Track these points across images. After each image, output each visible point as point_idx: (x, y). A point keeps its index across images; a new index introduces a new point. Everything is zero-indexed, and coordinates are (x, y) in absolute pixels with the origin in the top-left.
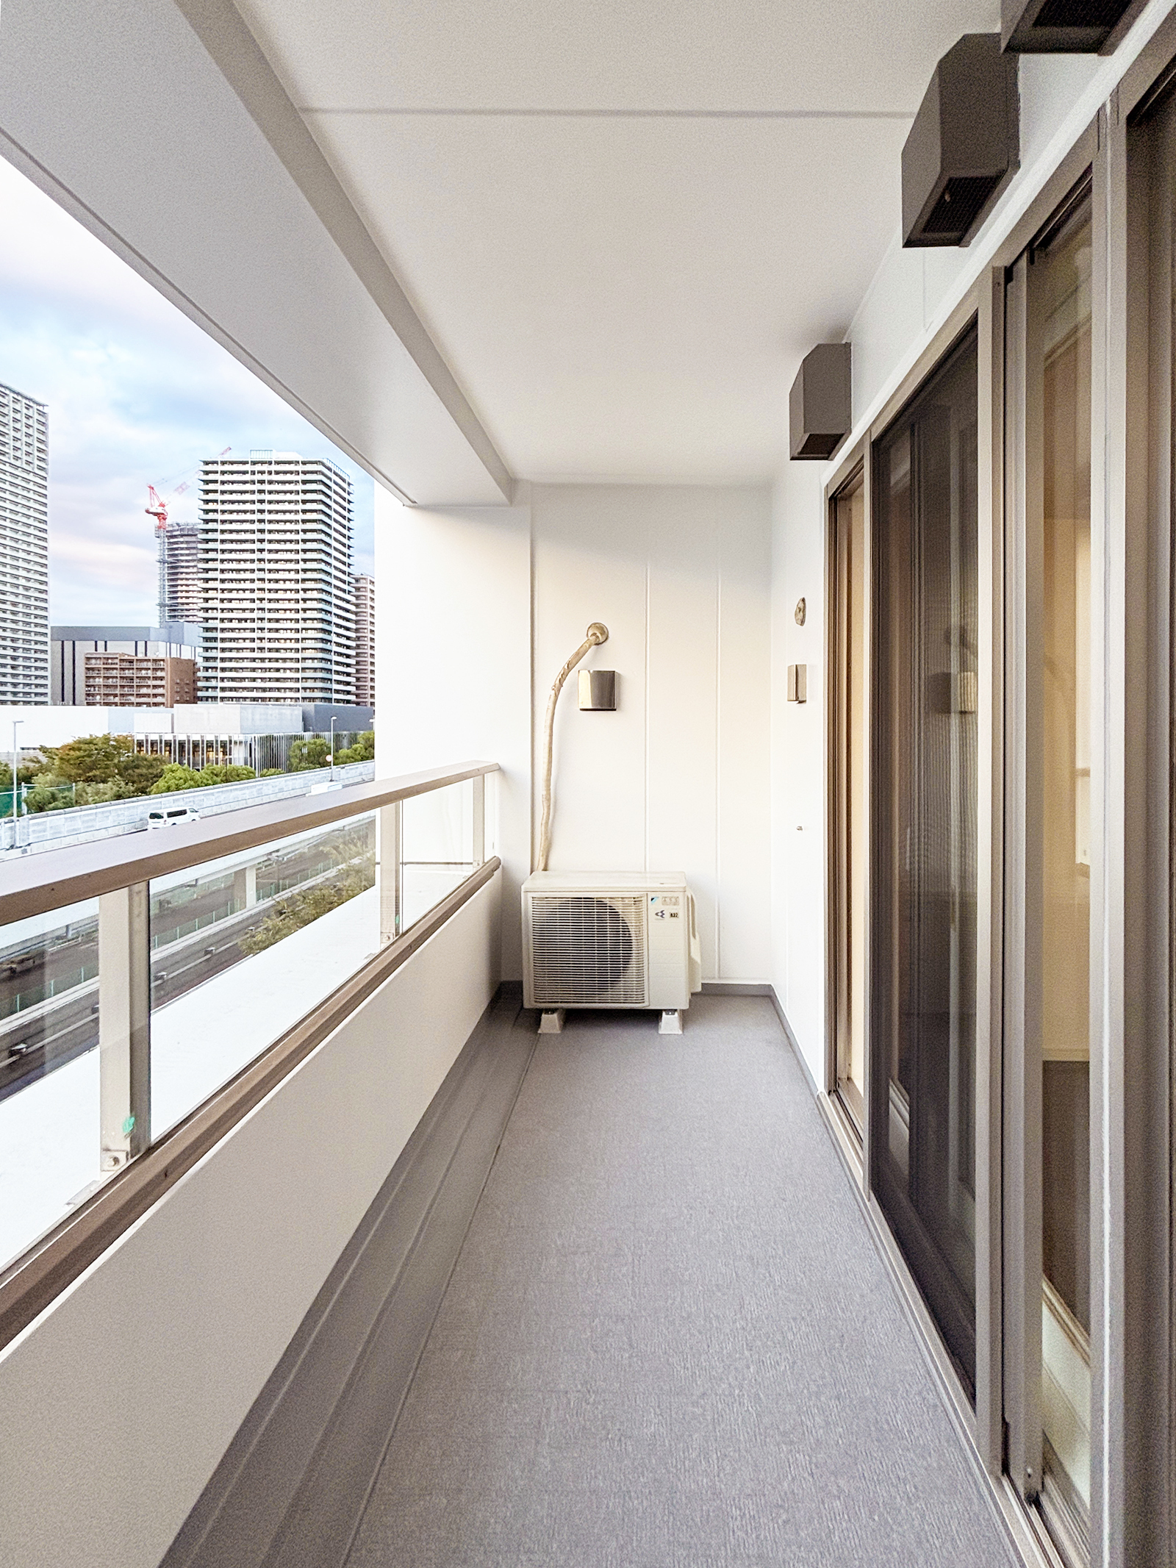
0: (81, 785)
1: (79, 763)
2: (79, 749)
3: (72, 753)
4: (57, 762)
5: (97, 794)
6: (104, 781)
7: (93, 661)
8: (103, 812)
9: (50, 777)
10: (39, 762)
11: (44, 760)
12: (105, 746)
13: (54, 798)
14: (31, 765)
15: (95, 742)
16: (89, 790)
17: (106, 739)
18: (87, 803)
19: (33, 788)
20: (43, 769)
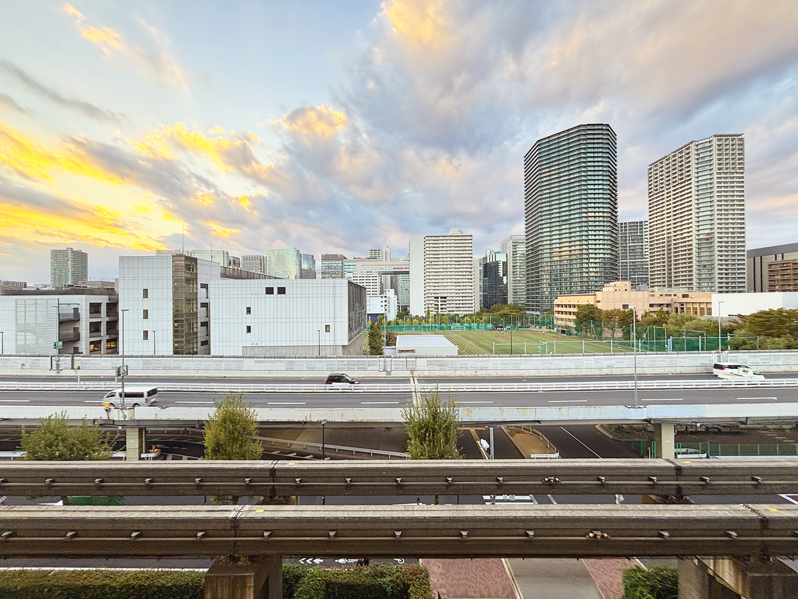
0: (762, 337)
1: (762, 324)
2: (761, 317)
3: (757, 319)
4: (748, 324)
5: (773, 343)
6: (779, 337)
7: (774, 266)
8: (775, 355)
9: (743, 331)
10: (737, 323)
11: (740, 322)
12: (779, 316)
13: (744, 343)
14: (733, 324)
15: (772, 313)
16: (768, 340)
17: (780, 311)
18: (766, 348)
19: (733, 336)
20: (740, 327)
